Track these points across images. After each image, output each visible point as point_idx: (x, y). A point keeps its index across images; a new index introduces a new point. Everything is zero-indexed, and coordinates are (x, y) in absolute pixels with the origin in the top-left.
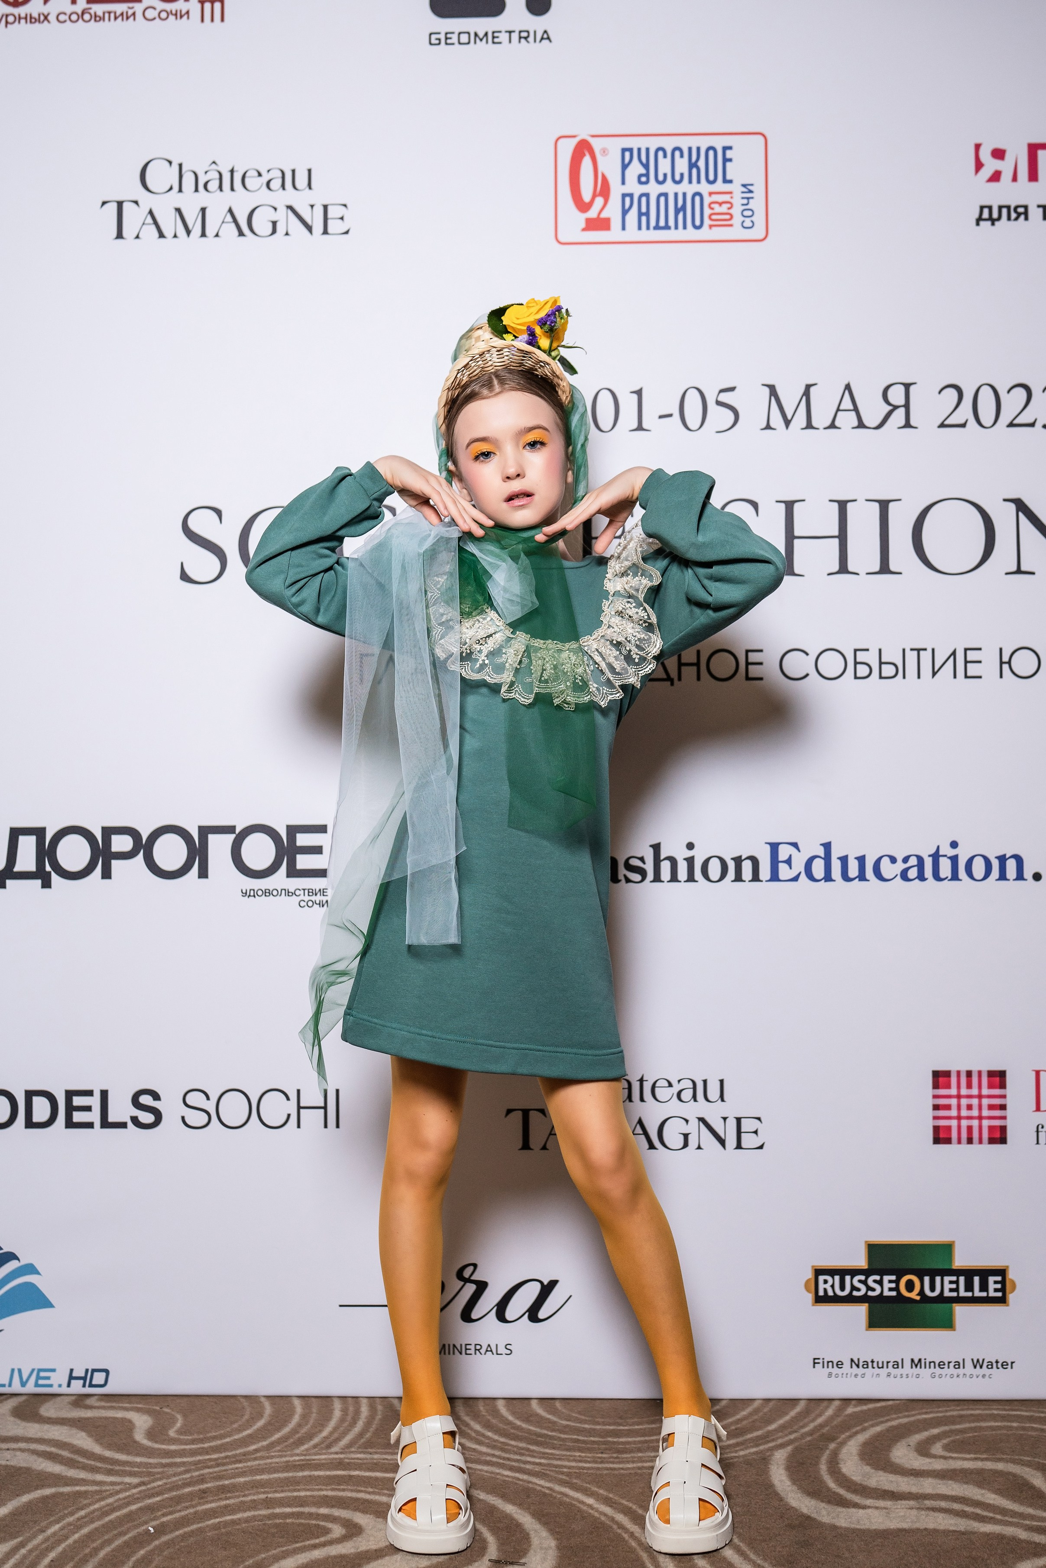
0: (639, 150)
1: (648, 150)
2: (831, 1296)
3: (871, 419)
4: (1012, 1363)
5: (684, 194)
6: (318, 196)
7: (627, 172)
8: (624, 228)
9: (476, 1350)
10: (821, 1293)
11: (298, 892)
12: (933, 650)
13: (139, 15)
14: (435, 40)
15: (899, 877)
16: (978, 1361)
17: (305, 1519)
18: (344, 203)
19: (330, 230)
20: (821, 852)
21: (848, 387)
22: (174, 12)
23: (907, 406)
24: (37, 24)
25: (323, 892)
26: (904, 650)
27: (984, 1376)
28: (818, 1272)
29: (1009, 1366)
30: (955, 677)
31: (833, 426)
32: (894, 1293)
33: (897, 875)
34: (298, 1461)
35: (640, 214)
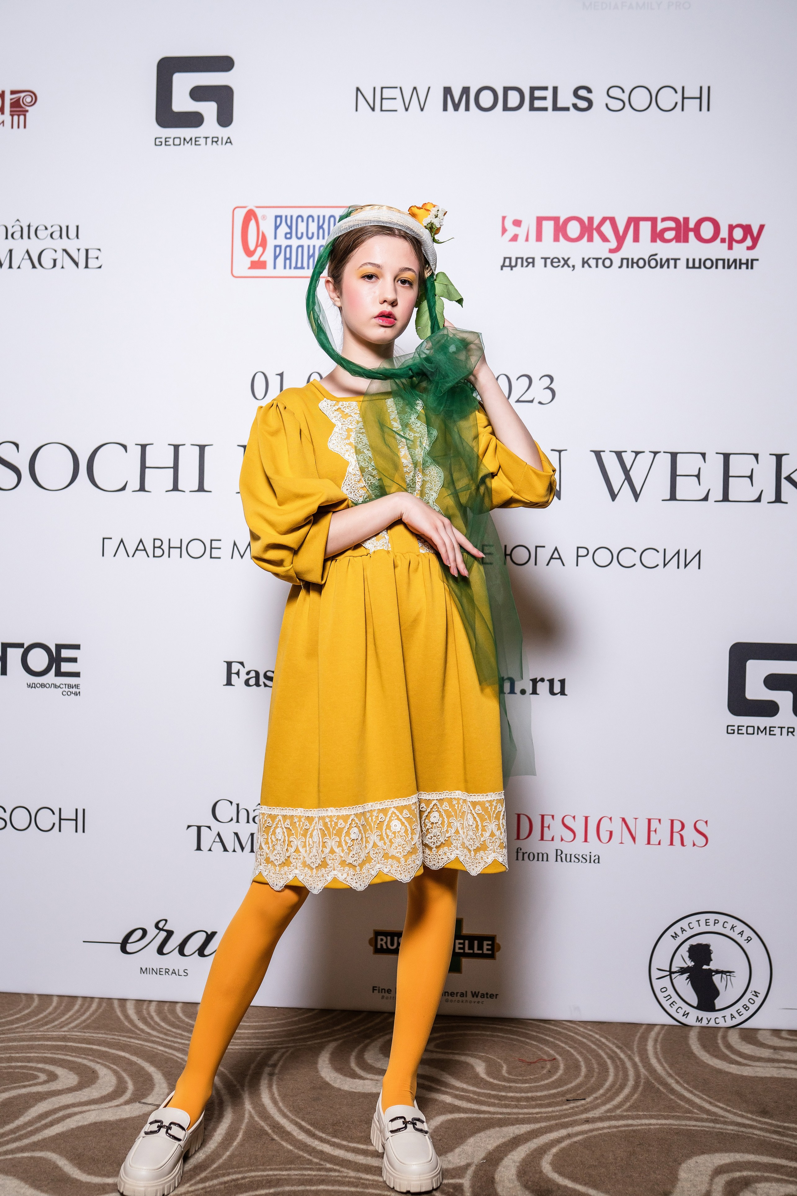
0: (286, 217)
1: (292, 217)
2: (385, 949)
4: (497, 995)
5: (314, 246)
6: (82, 243)
7: (278, 231)
8: (275, 268)
9: (166, 972)
10: (379, 947)
11: (61, 686)
14: (158, 142)
16: (475, 992)
17: (28, 1070)
18: (98, 248)
19: (89, 265)
25: (77, 686)
27: (478, 1002)
28: (377, 933)
29: (494, 997)
34: (39, 1035)
35: (286, 259)
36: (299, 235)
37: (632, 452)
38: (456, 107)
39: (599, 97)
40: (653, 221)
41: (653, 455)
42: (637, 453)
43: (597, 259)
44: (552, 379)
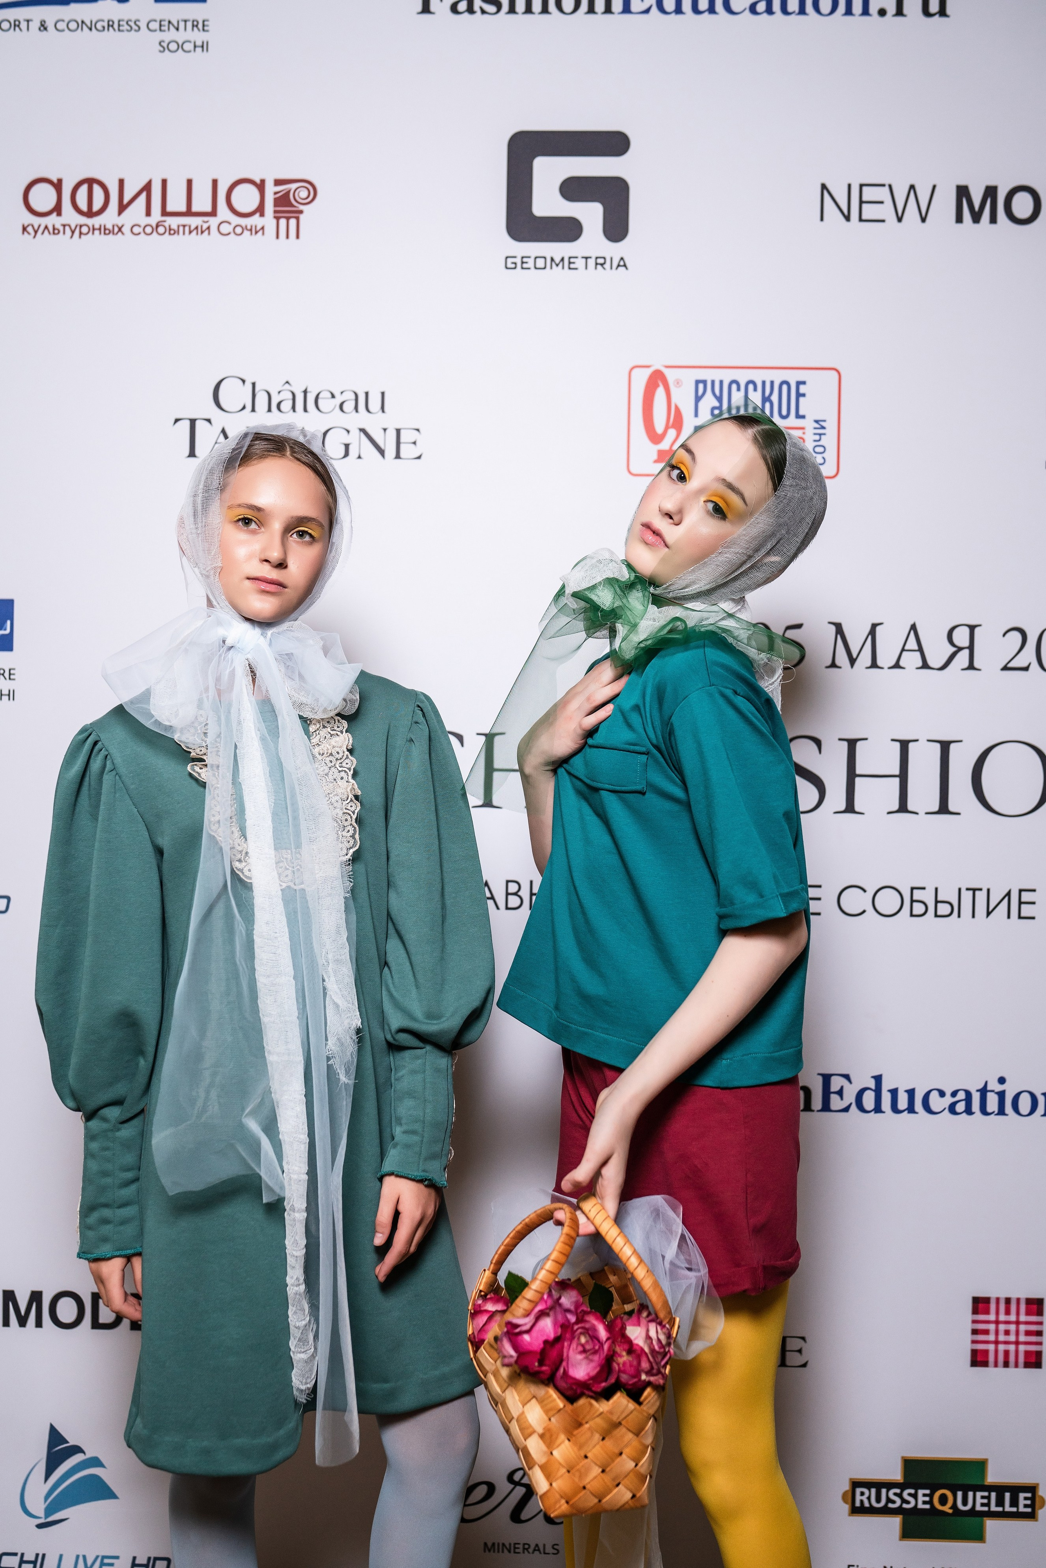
0: (713, 382)
1: (721, 382)
2: (867, 1508)
3: (935, 660)
6: (391, 420)
7: (701, 404)
9: (524, 1549)
10: (858, 1504)
12: (988, 890)
13: (214, 229)
14: (511, 264)
15: (947, 1110)
18: (416, 427)
19: (402, 455)
20: (872, 1084)
21: (913, 627)
22: (249, 227)
23: (971, 648)
24: (111, 235)
26: (960, 890)
28: (856, 1484)
30: (1009, 917)
31: (897, 666)
32: (927, 1506)
33: (945, 1109)
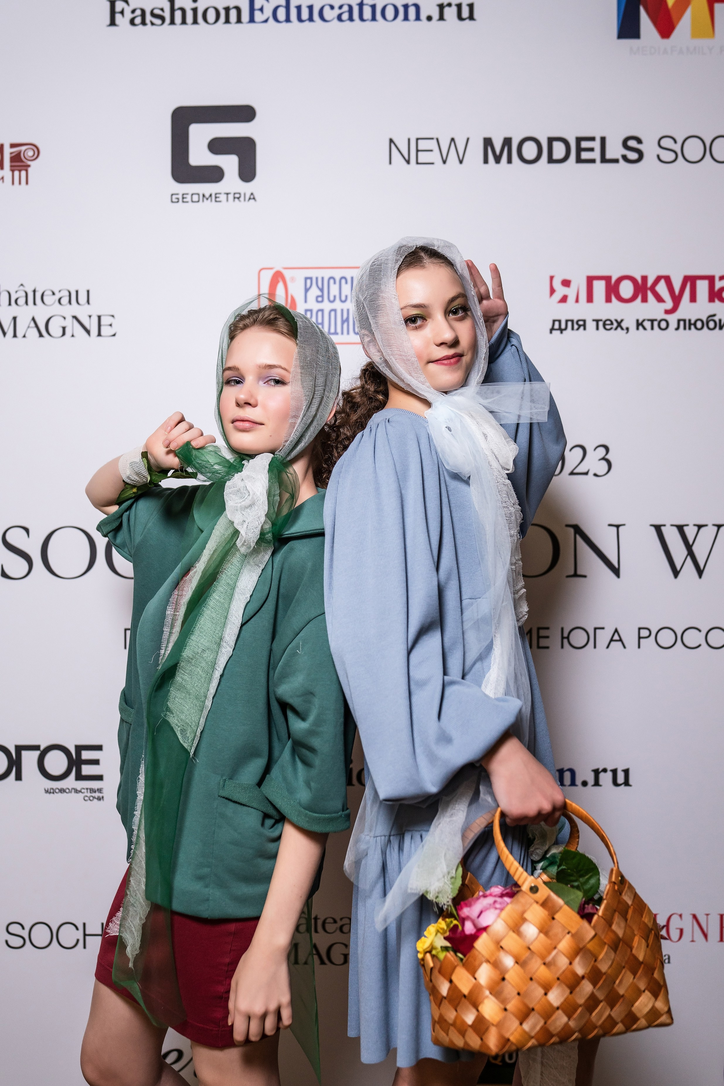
14: (175, 199)
18: (112, 314)
36: (332, 298)
37: (695, 525)
38: (498, 159)
39: (649, 148)
40: (711, 279)
41: (716, 528)
42: (700, 527)
43: (652, 321)
44: (607, 449)
